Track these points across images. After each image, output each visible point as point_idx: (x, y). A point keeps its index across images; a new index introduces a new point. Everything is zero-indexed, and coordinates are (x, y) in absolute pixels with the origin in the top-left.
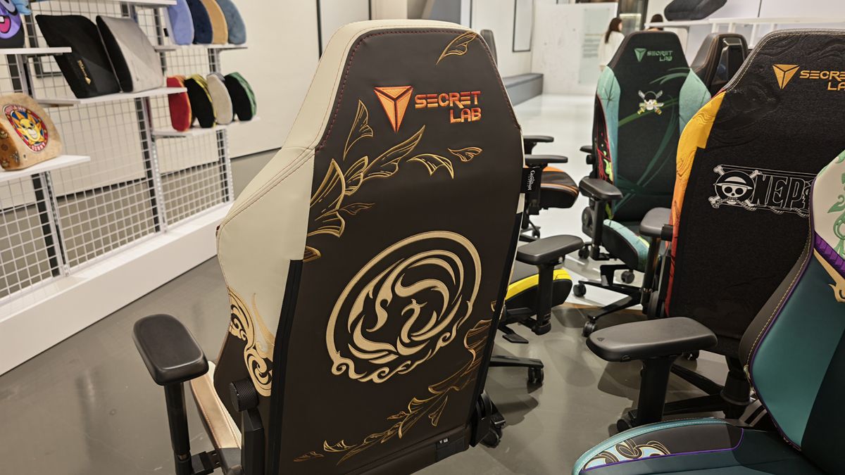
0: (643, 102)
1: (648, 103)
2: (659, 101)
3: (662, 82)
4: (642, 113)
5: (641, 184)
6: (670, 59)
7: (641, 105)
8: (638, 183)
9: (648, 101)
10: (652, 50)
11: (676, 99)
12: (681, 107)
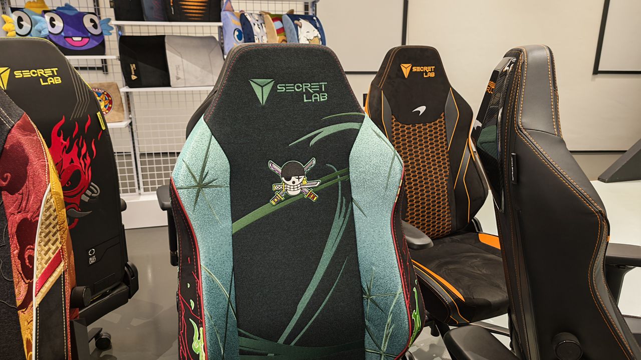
0: (280, 181)
1: (290, 183)
2: (311, 177)
3: (313, 142)
4: (280, 201)
5: (288, 341)
6: (323, 98)
7: (275, 187)
8: (281, 340)
9: (288, 179)
10: (285, 82)
11: (344, 170)
12: (353, 184)
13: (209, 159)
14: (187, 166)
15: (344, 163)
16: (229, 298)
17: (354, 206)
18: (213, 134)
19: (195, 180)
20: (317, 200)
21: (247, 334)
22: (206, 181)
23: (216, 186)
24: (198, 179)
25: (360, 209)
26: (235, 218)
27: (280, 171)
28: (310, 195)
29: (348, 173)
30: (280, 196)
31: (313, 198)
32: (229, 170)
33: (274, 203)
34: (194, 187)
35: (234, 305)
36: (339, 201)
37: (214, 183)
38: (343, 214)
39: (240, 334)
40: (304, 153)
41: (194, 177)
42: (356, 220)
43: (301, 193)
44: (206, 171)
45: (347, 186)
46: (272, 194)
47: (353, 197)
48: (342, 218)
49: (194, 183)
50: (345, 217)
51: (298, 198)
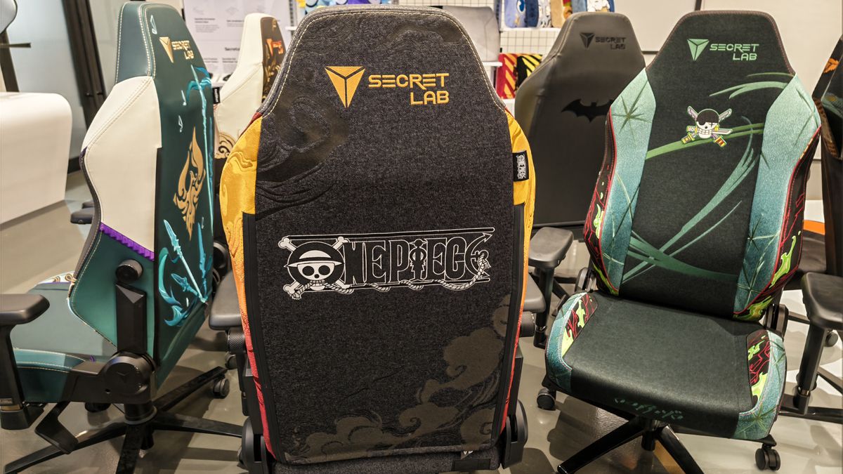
0: (694, 125)
1: (703, 127)
2: (723, 125)
3: (732, 95)
4: (690, 141)
6: (752, 58)
7: (689, 128)
8: (663, 249)
9: (702, 123)
11: (758, 125)
12: (765, 138)
13: (641, 99)
14: (623, 101)
15: (760, 118)
16: (630, 204)
17: (762, 159)
18: (648, 80)
19: (626, 112)
20: (725, 146)
21: (638, 236)
22: (634, 114)
23: (641, 120)
24: (628, 111)
25: (766, 161)
26: (650, 148)
27: (697, 116)
28: (719, 141)
29: (763, 128)
30: (691, 137)
31: (722, 143)
32: (654, 110)
33: (684, 142)
34: (624, 116)
35: (633, 211)
36: (748, 150)
37: (640, 117)
38: (747, 163)
39: (632, 235)
40: (722, 104)
41: (625, 108)
42: (760, 171)
43: (711, 137)
44: (636, 106)
45: (758, 139)
46: (685, 134)
47: (763, 150)
48: (745, 166)
49: (624, 114)
50: (749, 166)
51: (707, 141)
